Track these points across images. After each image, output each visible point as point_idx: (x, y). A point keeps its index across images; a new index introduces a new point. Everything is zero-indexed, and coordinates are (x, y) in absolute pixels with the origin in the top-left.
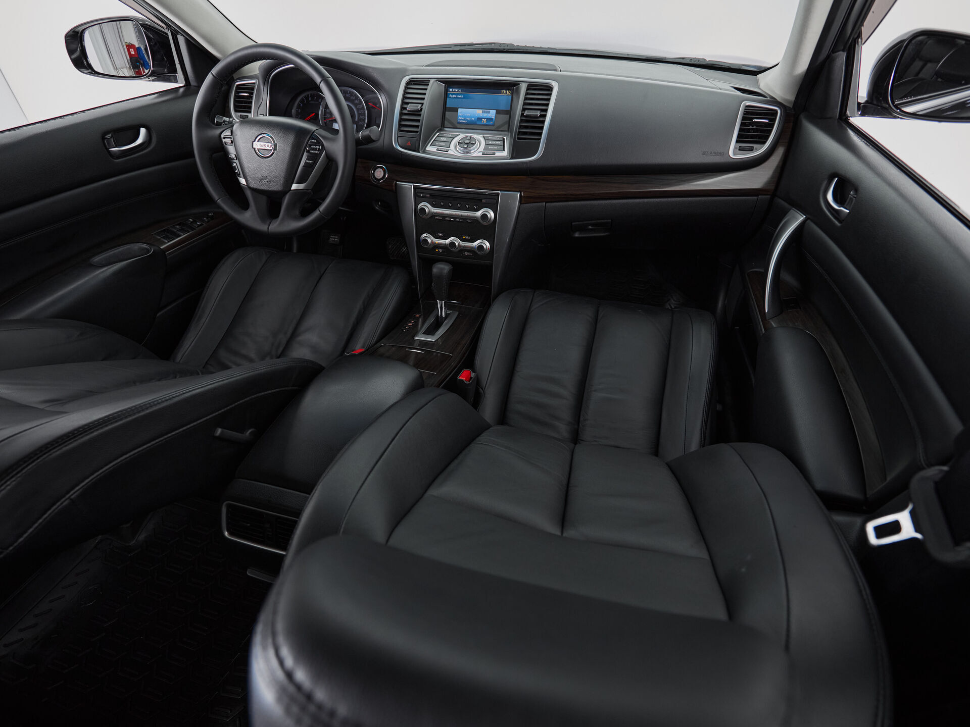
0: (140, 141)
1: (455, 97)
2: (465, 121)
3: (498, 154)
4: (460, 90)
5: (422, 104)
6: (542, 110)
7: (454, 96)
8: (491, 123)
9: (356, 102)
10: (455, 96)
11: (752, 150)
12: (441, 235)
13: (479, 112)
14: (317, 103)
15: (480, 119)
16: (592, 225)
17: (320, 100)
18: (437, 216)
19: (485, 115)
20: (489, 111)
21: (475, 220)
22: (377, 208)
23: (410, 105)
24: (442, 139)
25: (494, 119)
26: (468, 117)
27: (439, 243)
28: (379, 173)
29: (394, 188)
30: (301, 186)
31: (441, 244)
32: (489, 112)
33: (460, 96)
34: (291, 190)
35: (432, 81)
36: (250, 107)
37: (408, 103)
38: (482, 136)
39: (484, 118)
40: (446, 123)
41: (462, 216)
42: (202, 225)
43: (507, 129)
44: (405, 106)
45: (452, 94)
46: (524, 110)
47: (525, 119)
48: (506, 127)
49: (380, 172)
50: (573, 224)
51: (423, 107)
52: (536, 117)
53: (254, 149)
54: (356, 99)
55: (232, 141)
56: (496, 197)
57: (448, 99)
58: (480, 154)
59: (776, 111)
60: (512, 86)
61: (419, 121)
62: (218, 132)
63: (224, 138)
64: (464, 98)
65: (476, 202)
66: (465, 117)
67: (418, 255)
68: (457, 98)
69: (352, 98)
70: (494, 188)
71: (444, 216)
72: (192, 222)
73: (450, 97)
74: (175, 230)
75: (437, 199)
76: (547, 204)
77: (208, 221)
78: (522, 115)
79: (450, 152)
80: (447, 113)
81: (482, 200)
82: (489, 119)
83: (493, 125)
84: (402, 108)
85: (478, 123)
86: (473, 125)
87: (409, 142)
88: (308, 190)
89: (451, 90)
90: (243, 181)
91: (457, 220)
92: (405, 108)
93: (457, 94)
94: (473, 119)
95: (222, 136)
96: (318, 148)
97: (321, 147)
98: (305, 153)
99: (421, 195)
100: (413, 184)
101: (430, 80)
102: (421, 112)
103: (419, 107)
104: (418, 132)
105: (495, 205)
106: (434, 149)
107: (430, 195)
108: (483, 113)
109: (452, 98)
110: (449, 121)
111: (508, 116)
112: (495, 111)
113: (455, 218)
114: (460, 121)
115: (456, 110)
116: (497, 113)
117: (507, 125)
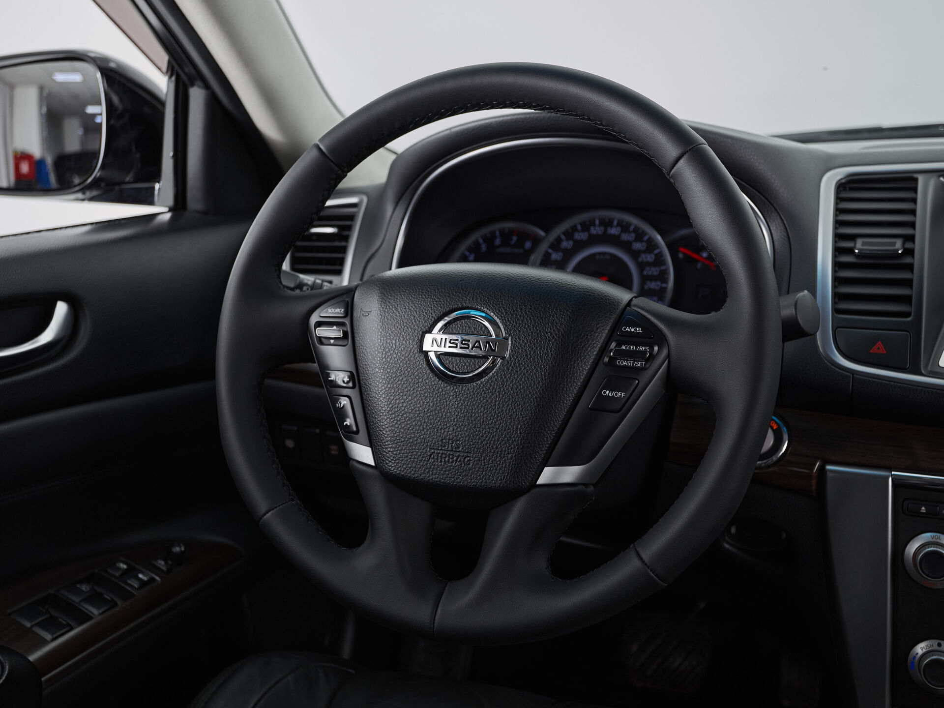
0: (47, 336)
5: (911, 238)
9: (637, 246)
14: (521, 251)
17: (528, 245)
22: (727, 546)
23: (859, 243)
29: (814, 482)
30: (569, 474)
34: (534, 485)
35: (921, 179)
36: (341, 262)
37: (853, 238)
42: (152, 580)
44: (848, 244)
53: (426, 353)
54: (636, 240)
55: (345, 334)
61: (908, 283)
62: (301, 308)
63: (319, 324)
69: (625, 237)
72: (125, 573)
74: (76, 599)
77: (169, 570)
84: (838, 251)
87: (880, 344)
88: (586, 485)
90: (363, 453)
92: (850, 251)
95: (314, 318)
96: (645, 352)
97: (656, 348)
98: (600, 367)
99: (923, 508)
100: (893, 473)
101: (915, 175)
102: (908, 260)
103: (898, 246)
104: (908, 315)
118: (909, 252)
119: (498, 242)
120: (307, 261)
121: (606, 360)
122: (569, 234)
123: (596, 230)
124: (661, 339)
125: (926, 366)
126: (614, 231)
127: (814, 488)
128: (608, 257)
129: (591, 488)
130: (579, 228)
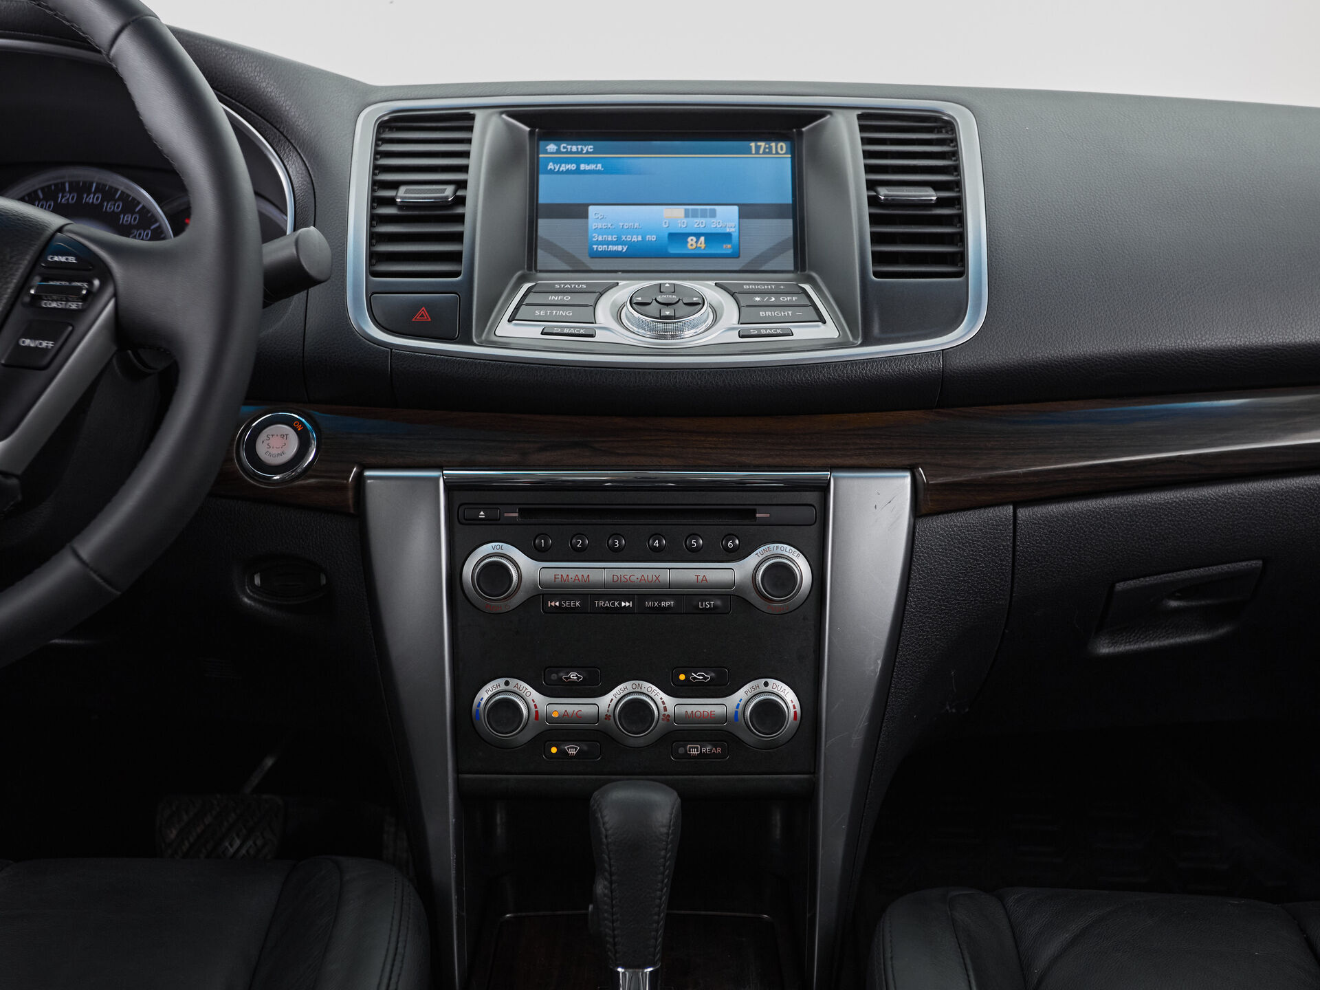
1: (568, 172)
2: (620, 248)
3: (802, 333)
4: (590, 148)
5: (462, 185)
6: (938, 185)
7: (564, 167)
8: (727, 248)
9: (126, 219)
10: (573, 167)
12: (573, 676)
13: (673, 217)
15: (679, 237)
16: (1184, 590)
18: (554, 596)
19: (699, 224)
20: (714, 210)
21: (731, 596)
22: (246, 600)
23: (402, 189)
24: (555, 299)
25: (735, 235)
26: (631, 232)
27: (565, 718)
28: (276, 442)
29: (350, 494)
31: (578, 718)
32: (713, 214)
33: (592, 167)
35: (480, 116)
37: (395, 185)
38: (712, 283)
39: (697, 235)
40: (543, 258)
41: (671, 584)
44: (389, 193)
45: (556, 161)
46: (871, 185)
48: (787, 260)
49: (284, 436)
50: (1120, 586)
51: (469, 193)
52: (927, 205)
54: (124, 211)
56: (812, 497)
57: (542, 178)
58: (734, 337)
61: (458, 238)
64: (607, 171)
65: (727, 524)
66: (620, 232)
67: (458, 783)
68: (577, 172)
69: (109, 207)
70: (804, 461)
71: (588, 594)
73: (552, 172)
75: (551, 525)
76: (1023, 513)
78: (873, 201)
79: (600, 336)
80: (541, 222)
81: (754, 512)
82: (712, 237)
83: (736, 255)
84: (376, 201)
85: (672, 251)
87: (423, 311)
89: (552, 147)
91: (649, 604)
92: (391, 202)
93: (578, 162)
94: (653, 238)
96: (81, 289)
97: (97, 283)
98: (18, 309)
99: (482, 513)
100: (444, 472)
101: (472, 112)
102: (459, 210)
103: (449, 191)
104: (457, 274)
105: (814, 530)
106: (532, 332)
107: (521, 511)
108: (687, 215)
109: (559, 172)
110: (553, 249)
111: (790, 222)
112: (736, 208)
113: (639, 594)
114: (601, 248)
115: (578, 212)
116: (742, 216)
117: (791, 253)
118: (461, 201)
121: (27, 299)
123: (66, 198)
124: (106, 275)
125: (479, 335)
126: (91, 199)
127: (351, 502)
129: (14, 482)
130: (41, 196)
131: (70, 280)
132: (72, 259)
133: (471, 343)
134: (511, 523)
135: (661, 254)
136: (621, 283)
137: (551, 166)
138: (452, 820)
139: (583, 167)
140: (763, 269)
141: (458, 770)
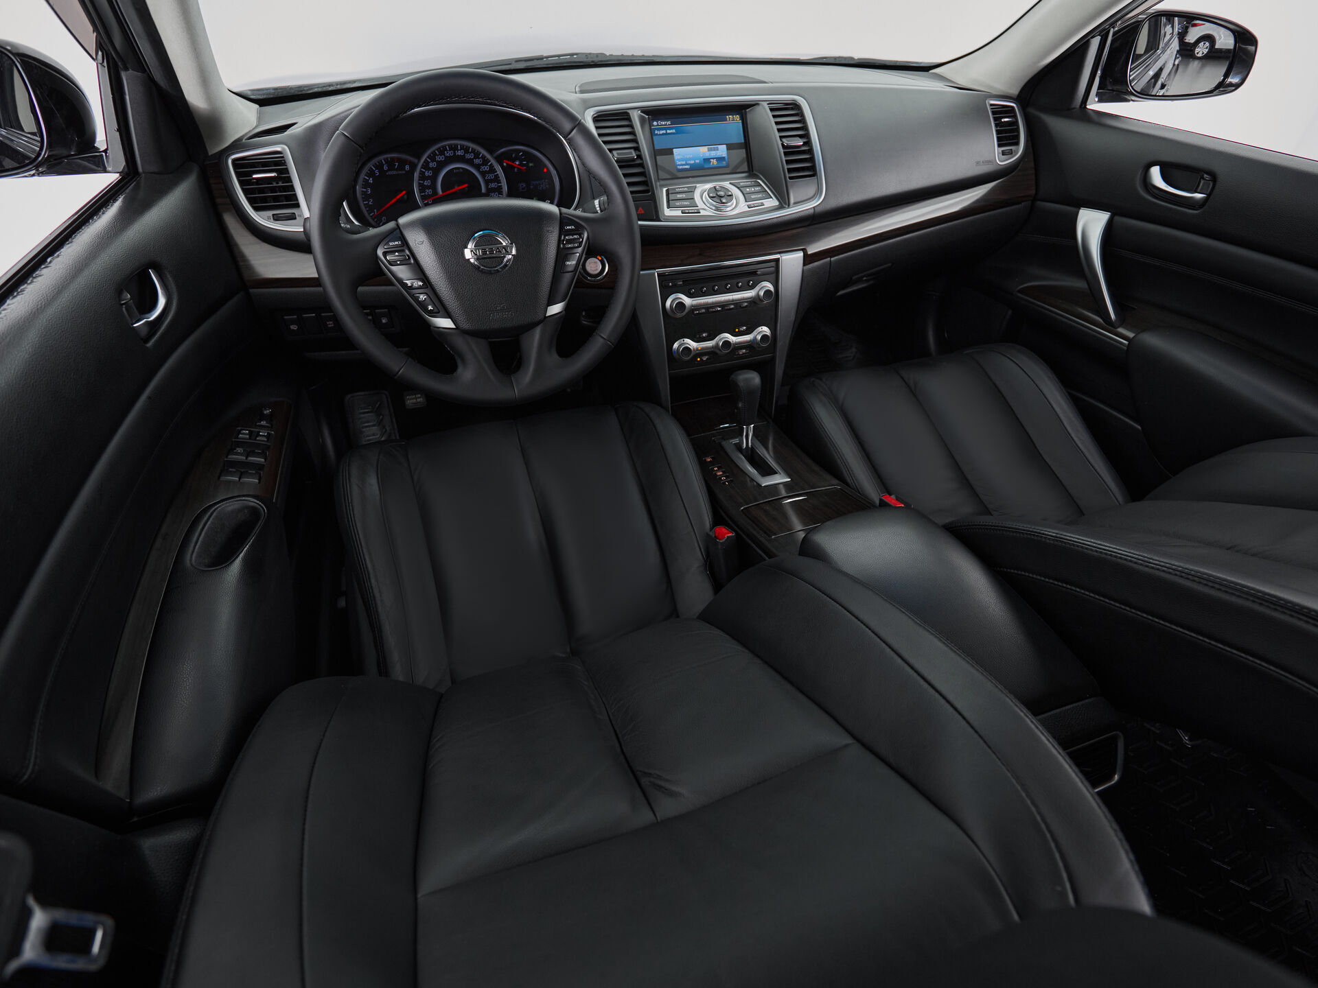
1: (663, 134)
2: (687, 167)
3: (767, 204)
4: (669, 123)
5: (638, 149)
6: (800, 136)
7: (662, 132)
8: (724, 163)
9: (477, 161)
10: (664, 132)
11: (1012, 154)
12: (704, 335)
13: (703, 151)
14: (404, 172)
15: (707, 160)
16: (868, 275)
17: (407, 167)
19: (713, 154)
21: (753, 301)
23: (614, 152)
24: (679, 196)
25: (726, 158)
26: (690, 159)
27: (703, 349)
28: (592, 265)
30: (557, 308)
31: (707, 348)
32: (717, 149)
33: (671, 131)
34: (546, 317)
35: (631, 113)
36: (295, 197)
38: (728, 182)
39: (713, 159)
41: (733, 300)
42: (269, 434)
43: (746, 169)
45: (660, 129)
46: (781, 137)
47: (789, 151)
48: (745, 167)
49: (595, 262)
50: (854, 278)
51: (642, 153)
52: (798, 146)
53: (468, 260)
54: (475, 158)
55: (407, 257)
56: (773, 264)
57: (654, 137)
58: (747, 208)
59: (1012, 107)
60: (741, 109)
61: (644, 174)
62: (368, 247)
63: (385, 254)
64: (677, 133)
65: (749, 277)
66: (686, 160)
67: (669, 374)
68: (666, 134)
69: (468, 156)
70: (772, 252)
71: (708, 307)
73: (657, 134)
75: (693, 285)
76: (832, 259)
78: (783, 144)
79: (703, 213)
80: (657, 157)
81: (757, 272)
82: (720, 159)
83: (727, 166)
85: (706, 166)
86: (701, 171)
87: (642, 209)
89: (655, 123)
90: (445, 323)
91: (726, 308)
93: (666, 129)
94: (697, 161)
95: (380, 250)
96: (578, 238)
99: (670, 284)
100: (657, 270)
101: (628, 111)
102: (639, 162)
103: (634, 154)
104: (647, 191)
105: (774, 275)
106: (678, 213)
107: (683, 281)
108: (709, 151)
109: (660, 135)
110: (664, 170)
111: (744, 150)
112: (725, 146)
113: (723, 305)
114: (681, 167)
115: (669, 152)
116: (728, 149)
117: (746, 163)
118: (639, 157)
119: (385, 168)
120: (264, 200)
121: (562, 246)
122: (432, 157)
123: (449, 153)
125: (661, 216)
126: (460, 153)
128: (461, 170)
130: (438, 153)
131: (573, 235)
132: (573, 227)
133: (660, 221)
134: (680, 286)
135: (702, 169)
136: (698, 185)
137: (656, 132)
138: (669, 386)
139: (668, 131)
140: (738, 171)
141: (669, 370)
